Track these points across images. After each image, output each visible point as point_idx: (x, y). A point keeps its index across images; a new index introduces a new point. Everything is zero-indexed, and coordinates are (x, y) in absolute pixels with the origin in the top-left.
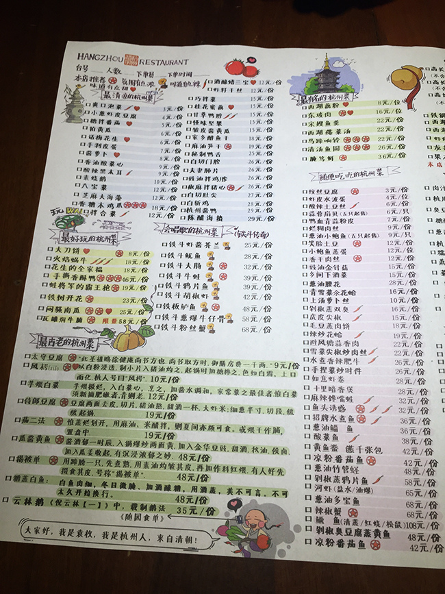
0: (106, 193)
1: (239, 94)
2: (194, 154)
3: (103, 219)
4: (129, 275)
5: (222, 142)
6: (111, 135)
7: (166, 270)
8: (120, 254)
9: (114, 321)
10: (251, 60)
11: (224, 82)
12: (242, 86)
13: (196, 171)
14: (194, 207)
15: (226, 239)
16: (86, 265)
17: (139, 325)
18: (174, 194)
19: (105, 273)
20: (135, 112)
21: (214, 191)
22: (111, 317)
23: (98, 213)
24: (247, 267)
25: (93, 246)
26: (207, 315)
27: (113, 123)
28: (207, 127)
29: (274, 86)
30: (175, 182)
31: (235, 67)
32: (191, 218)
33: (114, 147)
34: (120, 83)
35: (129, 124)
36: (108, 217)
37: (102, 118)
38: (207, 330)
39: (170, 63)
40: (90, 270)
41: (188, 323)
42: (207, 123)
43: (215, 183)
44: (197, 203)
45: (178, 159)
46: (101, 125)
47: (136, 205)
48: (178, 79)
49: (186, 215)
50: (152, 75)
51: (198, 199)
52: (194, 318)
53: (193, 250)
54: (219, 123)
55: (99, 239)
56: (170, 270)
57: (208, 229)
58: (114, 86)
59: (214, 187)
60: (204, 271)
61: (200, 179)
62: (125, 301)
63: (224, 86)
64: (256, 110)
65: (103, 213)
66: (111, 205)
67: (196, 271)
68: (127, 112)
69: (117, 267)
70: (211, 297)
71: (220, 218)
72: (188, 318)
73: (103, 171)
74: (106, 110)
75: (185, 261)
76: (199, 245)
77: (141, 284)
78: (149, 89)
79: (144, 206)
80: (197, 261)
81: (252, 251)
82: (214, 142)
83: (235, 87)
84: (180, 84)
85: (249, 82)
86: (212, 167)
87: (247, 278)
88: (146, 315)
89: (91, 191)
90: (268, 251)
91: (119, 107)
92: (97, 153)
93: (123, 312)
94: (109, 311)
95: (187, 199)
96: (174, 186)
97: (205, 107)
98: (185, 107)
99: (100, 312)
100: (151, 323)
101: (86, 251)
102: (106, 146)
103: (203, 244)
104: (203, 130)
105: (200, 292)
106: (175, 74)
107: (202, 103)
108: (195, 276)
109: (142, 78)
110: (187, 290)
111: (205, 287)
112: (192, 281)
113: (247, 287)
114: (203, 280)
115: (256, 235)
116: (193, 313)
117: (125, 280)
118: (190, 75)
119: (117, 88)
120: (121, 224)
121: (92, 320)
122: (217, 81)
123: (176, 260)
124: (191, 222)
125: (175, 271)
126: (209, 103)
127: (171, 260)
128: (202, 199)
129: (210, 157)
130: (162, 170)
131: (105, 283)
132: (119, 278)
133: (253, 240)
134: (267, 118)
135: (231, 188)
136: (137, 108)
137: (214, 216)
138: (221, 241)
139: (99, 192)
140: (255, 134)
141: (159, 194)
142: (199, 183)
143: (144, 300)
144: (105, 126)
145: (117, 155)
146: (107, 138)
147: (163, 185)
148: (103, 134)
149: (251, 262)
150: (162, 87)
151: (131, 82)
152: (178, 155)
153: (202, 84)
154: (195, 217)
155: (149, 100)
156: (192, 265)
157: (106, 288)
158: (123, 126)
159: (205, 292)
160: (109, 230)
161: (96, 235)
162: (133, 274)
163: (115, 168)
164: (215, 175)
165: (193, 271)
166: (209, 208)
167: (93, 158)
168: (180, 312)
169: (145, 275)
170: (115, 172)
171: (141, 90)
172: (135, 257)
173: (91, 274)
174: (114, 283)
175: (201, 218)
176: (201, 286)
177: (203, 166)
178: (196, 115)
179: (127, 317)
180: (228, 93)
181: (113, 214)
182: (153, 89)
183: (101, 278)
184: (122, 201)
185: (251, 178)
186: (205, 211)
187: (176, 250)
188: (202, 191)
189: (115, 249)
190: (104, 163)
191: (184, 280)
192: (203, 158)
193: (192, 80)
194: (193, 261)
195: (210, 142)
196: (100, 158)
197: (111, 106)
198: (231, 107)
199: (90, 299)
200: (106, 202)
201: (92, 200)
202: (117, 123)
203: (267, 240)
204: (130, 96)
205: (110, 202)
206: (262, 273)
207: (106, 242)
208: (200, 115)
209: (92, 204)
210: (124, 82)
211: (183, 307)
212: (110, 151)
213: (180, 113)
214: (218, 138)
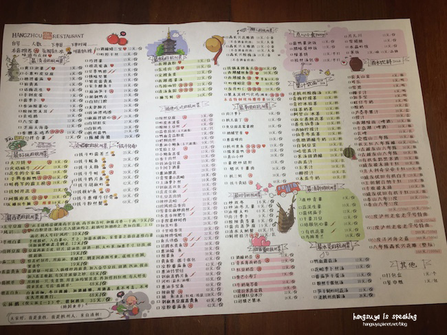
0: (38, 125)
1: (116, 57)
2: (91, 97)
3: (38, 141)
4: (56, 175)
5: (108, 89)
6: (38, 87)
7: (78, 171)
8: (50, 162)
9: (49, 203)
10: (123, 33)
11: (107, 49)
12: (118, 51)
13: (93, 107)
14: (93, 131)
15: (112, 149)
16: (30, 171)
18: (80, 123)
19: (42, 175)
20: (52, 71)
21: (104, 120)
22: (47, 200)
23: (35, 138)
24: (125, 166)
25: (34, 159)
26: (103, 195)
27: (39, 79)
28: (98, 79)
29: (137, 51)
30: (80, 115)
32: (91, 138)
33: (41, 95)
34: (41, 52)
35: (49, 79)
36: (41, 140)
37: (31, 76)
38: (103, 204)
39: (73, 36)
40: (32, 173)
42: (98, 76)
43: (104, 115)
44: (94, 128)
45: (81, 100)
46: (31, 81)
47: (57, 132)
48: (78, 47)
49: (88, 136)
50: (61, 45)
51: (94, 126)
52: (96, 197)
53: (93, 158)
54: (105, 76)
55: (37, 154)
56: (80, 171)
57: (101, 143)
58: (38, 54)
59: (104, 118)
60: (100, 169)
61: (95, 113)
62: (55, 190)
63: (106, 52)
64: (127, 67)
65: (38, 138)
66: (42, 133)
67: (96, 170)
68: (47, 71)
69: (48, 171)
70: (105, 185)
71: (108, 137)
72: (92, 198)
73: (35, 111)
74: (34, 71)
75: (89, 164)
76: (96, 154)
77: (63, 180)
78: (61, 55)
79: (62, 131)
80: (96, 164)
81: (127, 156)
82: (103, 88)
83: (114, 52)
84: (79, 51)
85: (122, 49)
86: (102, 104)
87: (125, 172)
88: (68, 198)
89: (28, 125)
90: (137, 155)
91: (42, 68)
92: (31, 100)
94: (46, 197)
95: (88, 126)
96: (80, 118)
97: (96, 66)
98: (84, 66)
99: (41, 198)
100: (71, 202)
101: (29, 162)
102: (35, 95)
103: (99, 154)
104: (96, 81)
105: (99, 182)
106: (76, 44)
107: (94, 64)
108: (95, 173)
109: (55, 48)
110: (91, 182)
112: (94, 176)
113: (125, 177)
114: (100, 175)
115: (129, 146)
116: (95, 194)
117: (54, 178)
118: (85, 45)
120: (49, 144)
121: (36, 203)
122: (102, 49)
123: (83, 164)
124: (91, 140)
125: (83, 171)
126: (98, 63)
127: (80, 164)
128: (97, 126)
129: (101, 99)
130: (72, 108)
131: (42, 180)
132: (50, 177)
133: (128, 149)
134: (134, 72)
135: (114, 118)
136: (53, 69)
137: (105, 135)
138: (109, 151)
139: (34, 125)
140: (127, 83)
141: (72, 123)
142: (95, 115)
143: (66, 189)
144: (34, 82)
145: (43, 100)
146: (36, 89)
147: (73, 118)
148: (33, 87)
149: (127, 162)
150: (68, 53)
151: (48, 51)
152: (81, 98)
153: (93, 51)
154: (94, 137)
155: (61, 62)
156: (93, 167)
157: (43, 183)
158: (45, 81)
159: (101, 182)
160: (42, 148)
161: (34, 152)
162: (59, 174)
163: (43, 109)
164: (104, 110)
165: (94, 170)
166: (102, 131)
167: (28, 103)
168: (87, 195)
169: (65, 174)
170: (43, 111)
171: (55, 56)
172: (59, 164)
173: (34, 176)
174: (47, 180)
175: (97, 137)
176: (99, 179)
177: (97, 104)
178: (91, 71)
179: (57, 200)
180: (110, 57)
181: (44, 138)
182: (63, 54)
183: (40, 178)
184: (49, 129)
185: (126, 111)
186: (99, 133)
187: (83, 158)
188: (97, 120)
189: (47, 159)
190: (35, 106)
191: (88, 176)
192: (97, 99)
193: (86, 48)
194: (93, 164)
195: (100, 89)
196: (33, 103)
197: (37, 68)
198: (112, 66)
199: (34, 191)
200: (39, 130)
201: (30, 130)
202: (41, 79)
203: (136, 149)
204: (48, 61)
205: (41, 130)
206: (133, 169)
207: (41, 156)
208: (93, 71)
209: (30, 133)
210: (44, 51)
211: (89, 192)
212: (38, 98)
213: (80, 70)
214: (105, 86)
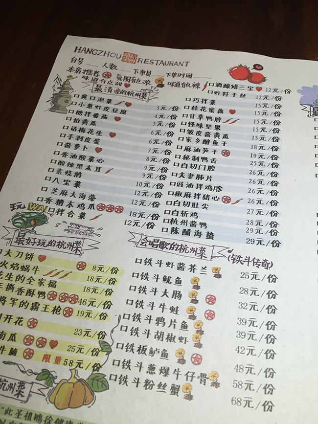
0: (79, 191)
1: (242, 100)
2: (186, 158)
3: (70, 220)
4: (88, 296)
5: (220, 148)
6: (96, 128)
7: (136, 296)
8: (82, 266)
9: (58, 360)
10: (257, 67)
11: (227, 86)
12: (246, 91)
13: (186, 176)
14: (180, 218)
15: (216, 262)
16: (37, 277)
17: (90, 370)
18: (157, 200)
19: (59, 290)
20: (126, 108)
21: (206, 202)
22: (54, 353)
23: (65, 214)
24: (242, 306)
25: (53, 254)
26: (184, 369)
27: (100, 116)
28: (204, 130)
29: (283, 95)
30: (160, 186)
31: (240, 73)
32: (175, 231)
33: (97, 141)
34: (114, 79)
35: (118, 119)
36: (76, 219)
37: (88, 110)
38: (181, 394)
39: (170, 64)
40: (41, 283)
41: (157, 378)
42: (204, 126)
43: (207, 192)
44: (184, 214)
45: (166, 161)
46: (86, 118)
47: (111, 209)
48: (176, 79)
49: (170, 226)
50: (149, 73)
51: (185, 209)
52: (165, 371)
53: (173, 273)
54: (217, 127)
55: (61, 245)
56: (142, 297)
57: (195, 246)
58: (108, 80)
59: (206, 197)
60: (184, 303)
61: (190, 186)
62: (77, 332)
63: (226, 90)
64: (261, 118)
65: (71, 214)
66: (82, 206)
67: (174, 302)
68: (117, 107)
69: (74, 285)
70: (191, 342)
71: (210, 236)
72: (157, 371)
73: (80, 166)
74: (95, 103)
75: (161, 286)
76: (181, 267)
77: (101, 310)
78: (144, 87)
79: (120, 210)
80: (178, 288)
81: (249, 284)
82: (210, 146)
83: (238, 92)
84: (178, 85)
85: (254, 89)
86: (206, 173)
87: (242, 321)
88: (101, 358)
89: (61, 187)
90: (272, 286)
91: (109, 101)
92: (77, 146)
93: (71, 348)
94: (54, 344)
95: (172, 208)
96: (159, 191)
97: (203, 109)
98: (181, 107)
99: (42, 343)
100: (107, 370)
101: (42, 258)
102: (88, 140)
103: (187, 267)
104: (199, 133)
105: (177, 332)
106: (174, 75)
107: (200, 105)
108: (172, 309)
109: (138, 76)
110: (160, 328)
111: (184, 326)
112: (168, 316)
113: (241, 335)
114: (182, 316)
115: (256, 262)
116: (163, 363)
117: (83, 302)
118: (190, 76)
119: (110, 82)
120: (90, 229)
121: (29, 355)
122: (219, 85)
123: (150, 284)
124: (174, 236)
125: (147, 298)
126: (208, 106)
127: (144, 283)
128: (191, 210)
129: (204, 163)
130: (147, 172)
131: (56, 303)
132: (74, 299)
133: (251, 269)
134: (273, 127)
135: (227, 200)
136: (128, 105)
137: (204, 231)
138: (210, 265)
139: (70, 188)
140: (259, 143)
141: (140, 198)
142: (189, 190)
143: (102, 335)
144: (91, 119)
145: (98, 150)
146: (91, 131)
147: (146, 189)
148: (88, 127)
149: (248, 299)
150: (158, 86)
151: (126, 78)
152: (167, 156)
153: (202, 86)
154: (180, 231)
155: (143, 97)
156: (170, 294)
157: (56, 310)
158: (111, 121)
159: (183, 334)
160: (74, 235)
161: (58, 240)
162: (94, 296)
163: (95, 164)
164: (208, 183)
165: (171, 302)
166: (198, 221)
167: (71, 151)
168: (147, 360)
169: (108, 298)
170: (93, 168)
171: (135, 87)
172: (100, 273)
173: (42, 289)
174: (67, 304)
175: (187, 233)
176: (179, 325)
177: (195, 172)
178: (192, 116)
179: (75, 356)
180: (230, 98)
181: (82, 216)
182: (149, 87)
183: (53, 296)
184: (96, 202)
185: (251, 191)
186: (193, 224)
187: (152, 270)
188: (192, 200)
189: (78, 259)
190: (82, 158)
191: (157, 313)
192: (196, 162)
193: (191, 81)
194: (171, 288)
195: (206, 146)
196: (79, 152)
197: (101, 100)
198: (232, 112)
199: (33, 324)
200: (78, 201)
201: (61, 197)
202: (105, 117)
203: (271, 271)
204: (122, 92)
205: (81, 201)
206: (263, 317)
207: (68, 250)
208: (197, 117)
209: (60, 202)
210: (119, 77)
211: (152, 353)
212: (92, 145)
213: (174, 113)
214: (215, 143)
